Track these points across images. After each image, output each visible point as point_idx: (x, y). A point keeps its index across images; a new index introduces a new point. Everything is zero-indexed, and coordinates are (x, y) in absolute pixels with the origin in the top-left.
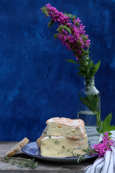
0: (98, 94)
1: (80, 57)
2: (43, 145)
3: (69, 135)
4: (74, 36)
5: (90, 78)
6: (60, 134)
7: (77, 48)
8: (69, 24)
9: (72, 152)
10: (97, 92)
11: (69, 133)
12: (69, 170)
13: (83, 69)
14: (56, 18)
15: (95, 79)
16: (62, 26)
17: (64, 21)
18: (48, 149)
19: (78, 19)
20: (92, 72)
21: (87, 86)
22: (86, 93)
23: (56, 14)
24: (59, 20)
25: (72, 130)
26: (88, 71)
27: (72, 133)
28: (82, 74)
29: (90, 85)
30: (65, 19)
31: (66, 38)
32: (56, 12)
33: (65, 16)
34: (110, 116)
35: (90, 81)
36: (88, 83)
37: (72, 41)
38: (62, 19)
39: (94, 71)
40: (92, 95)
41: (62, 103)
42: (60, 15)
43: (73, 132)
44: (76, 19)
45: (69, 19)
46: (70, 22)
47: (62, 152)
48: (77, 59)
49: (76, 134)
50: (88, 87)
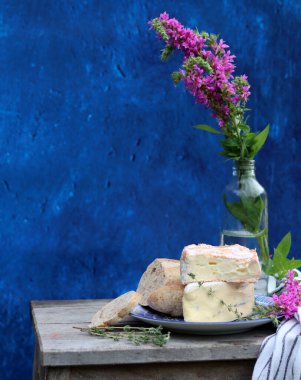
0: (262, 195)
1: (227, 119)
2: (188, 300)
3: (235, 277)
4: (215, 78)
5: (247, 163)
6: (213, 277)
7: (221, 101)
8: (204, 52)
9: (236, 312)
10: (260, 189)
11: (234, 274)
12: (232, 345)
13: (233, 144)
14: (180, 41)
15: (256, 165)
16: (192, 58)
17: (196, 48)
18: (198, 308)
19: (221, 41)
20: (249, 150)
21: (240, 178)
22: (238, 193)
23: (181, 33)
24: (185, 45)
25: (241, 267)
26: (244, 147)
27: (240, 273)
28: (230, 154)
29: (246, 177)
30: (198, 44)
31: (200, 81)
32: (179, 30)
33: (198, 36)
34: (288, 238)
35: (247, 168)
36: (243, 173)
37: (212, 88)
38: (193, 42)
39: (254, 147)
40: (251, 198)
41: (167, 216)
42: (188, 34)
43: (243, 271)
44: (218, 42)
45: (205, 43)
46: (207, 49)
47: (219, 313)
48: (220, 123)
49: (248, 275)
50: (243, 181)
